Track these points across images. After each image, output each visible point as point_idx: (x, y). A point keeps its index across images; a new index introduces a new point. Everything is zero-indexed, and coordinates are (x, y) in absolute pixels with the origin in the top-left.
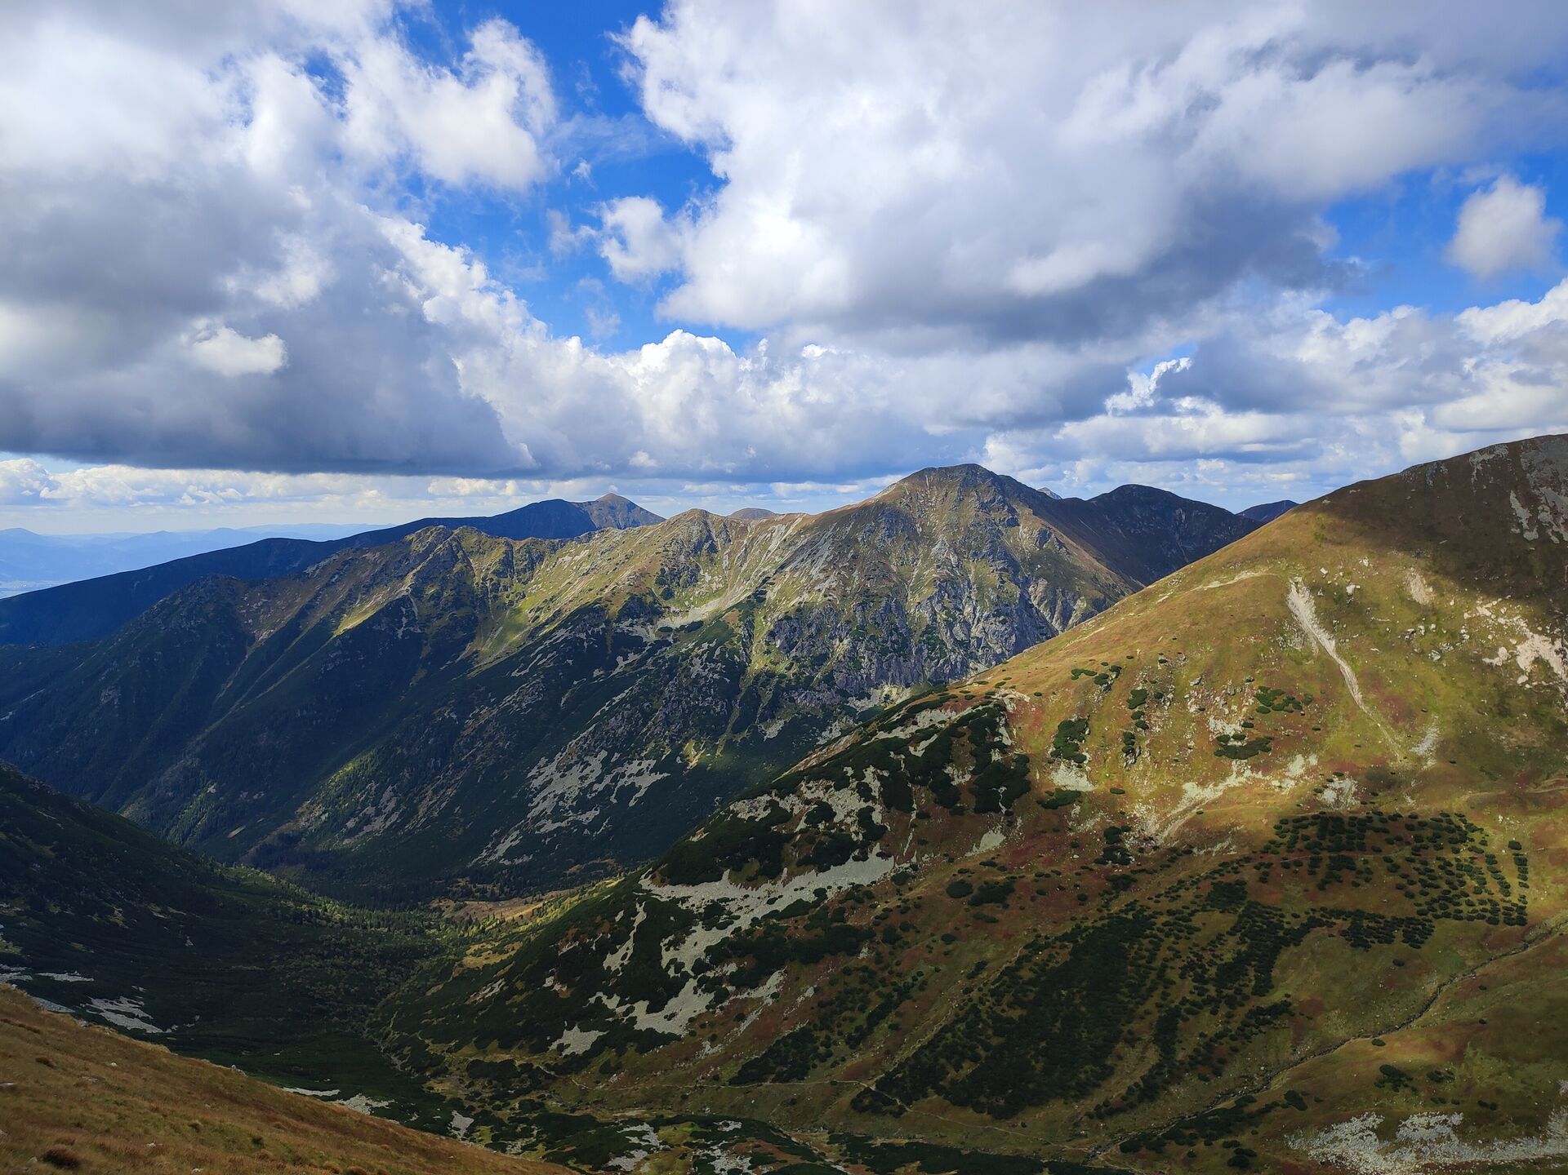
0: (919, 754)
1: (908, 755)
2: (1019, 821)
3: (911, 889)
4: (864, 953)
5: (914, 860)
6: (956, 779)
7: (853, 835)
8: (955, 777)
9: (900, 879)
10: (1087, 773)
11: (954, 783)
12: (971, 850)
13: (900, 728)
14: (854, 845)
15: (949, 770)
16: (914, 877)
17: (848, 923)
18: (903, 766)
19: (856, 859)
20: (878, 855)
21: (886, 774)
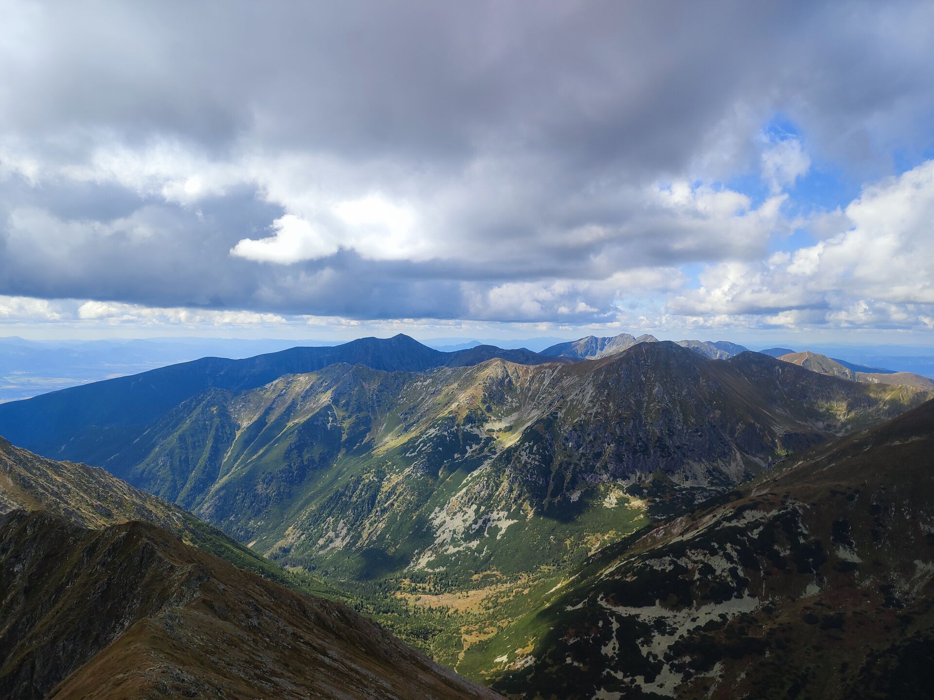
0: (756, 537)
1: (748, 537)
2: (825, 579)
3: (777, 617)
4: (768, 654)
5: (770, 599)
6: (782, 553)
7: (730, 583)
8: (781, 551)
9: (767, 610)
10: (856, 552)
11: (782, 555)
12: (802, 595)
13: (735, 520)
14: (733, 589)
15: (776, 547)
16: (775, 610)
17: (750, 636)
18: (748, 543)
19: (736, 597)
20: (748, 595)
21: (739, 548)
